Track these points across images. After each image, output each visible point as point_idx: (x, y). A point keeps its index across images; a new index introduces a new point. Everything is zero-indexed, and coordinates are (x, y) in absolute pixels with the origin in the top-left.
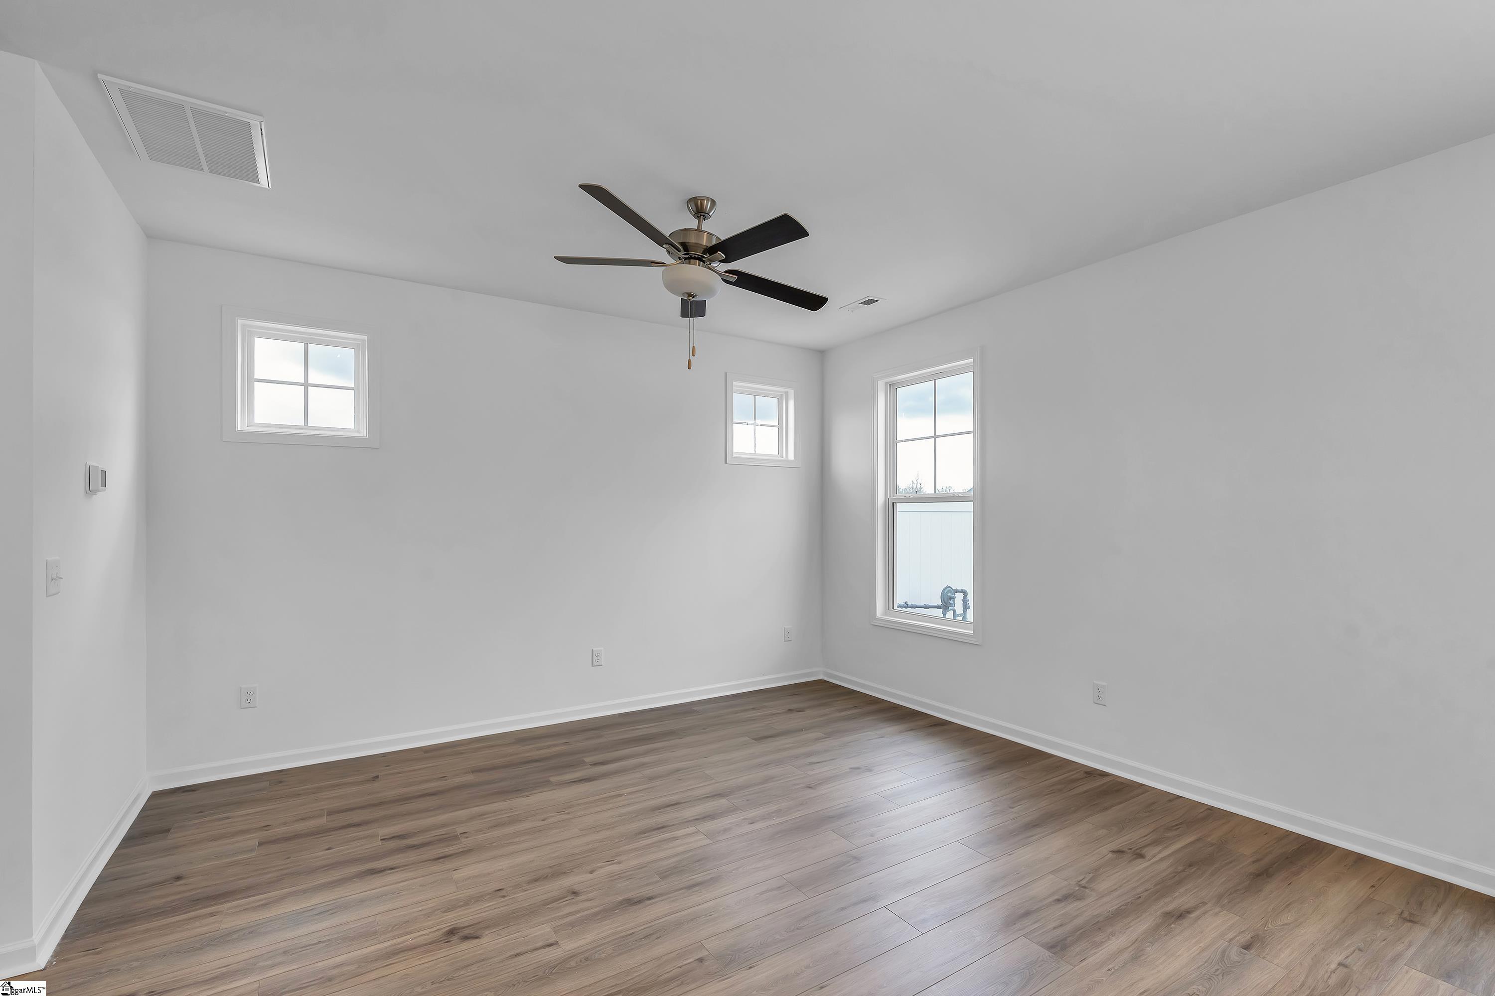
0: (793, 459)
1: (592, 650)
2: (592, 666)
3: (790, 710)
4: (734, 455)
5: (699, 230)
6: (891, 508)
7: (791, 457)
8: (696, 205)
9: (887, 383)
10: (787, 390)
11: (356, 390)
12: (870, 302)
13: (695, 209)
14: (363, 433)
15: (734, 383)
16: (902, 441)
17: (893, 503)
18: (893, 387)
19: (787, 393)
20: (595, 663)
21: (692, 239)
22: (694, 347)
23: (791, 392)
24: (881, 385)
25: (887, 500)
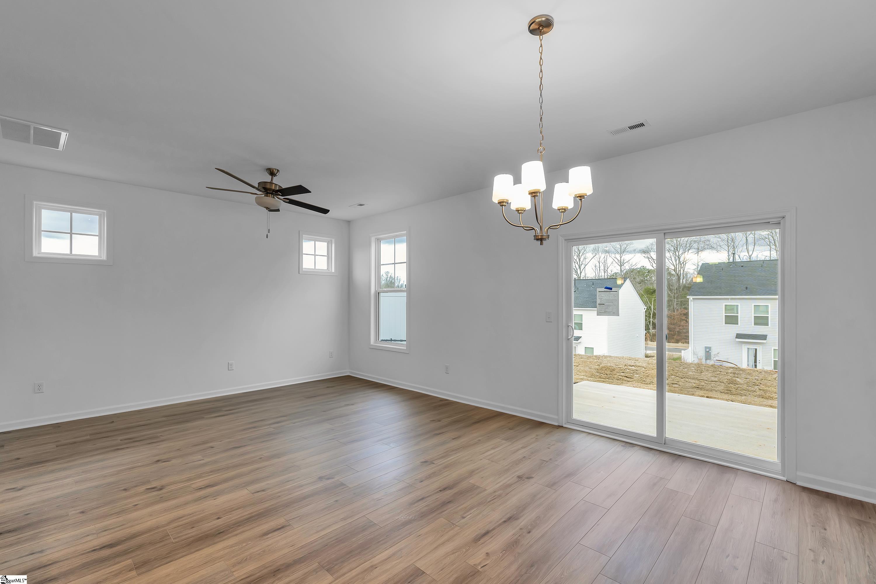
0: (334, 271)
1: (228, 363)
2: (228, 370)
3: (328, 387)
4: (303, 270)
5: (271, 183)
6: (378, 295)
7: (333, 271)
8: (270, 171)
9: (376, 238)
10: (331, 239)
11: (100, 236)
12: (361, 205)
13: (270, 173)
14: (104, 257)
15: (303, 235)
16: (384, 265)
17: (378, 293)
18: (379, 241)
19: (331, 241)
20: (229, 369)
21: (268, 186)
22: (269, 229)
23: (333, 240)
24: (373, 239)
25: (376, 291)
